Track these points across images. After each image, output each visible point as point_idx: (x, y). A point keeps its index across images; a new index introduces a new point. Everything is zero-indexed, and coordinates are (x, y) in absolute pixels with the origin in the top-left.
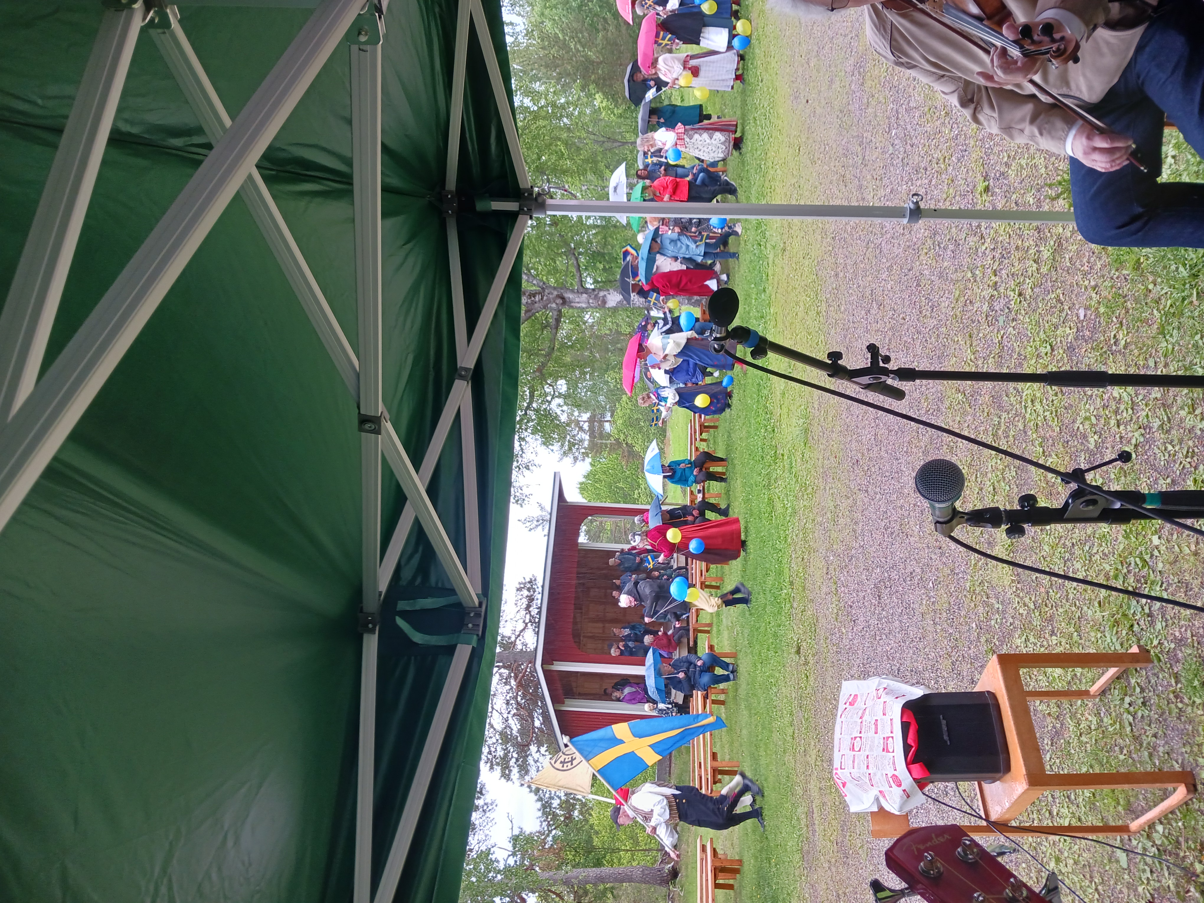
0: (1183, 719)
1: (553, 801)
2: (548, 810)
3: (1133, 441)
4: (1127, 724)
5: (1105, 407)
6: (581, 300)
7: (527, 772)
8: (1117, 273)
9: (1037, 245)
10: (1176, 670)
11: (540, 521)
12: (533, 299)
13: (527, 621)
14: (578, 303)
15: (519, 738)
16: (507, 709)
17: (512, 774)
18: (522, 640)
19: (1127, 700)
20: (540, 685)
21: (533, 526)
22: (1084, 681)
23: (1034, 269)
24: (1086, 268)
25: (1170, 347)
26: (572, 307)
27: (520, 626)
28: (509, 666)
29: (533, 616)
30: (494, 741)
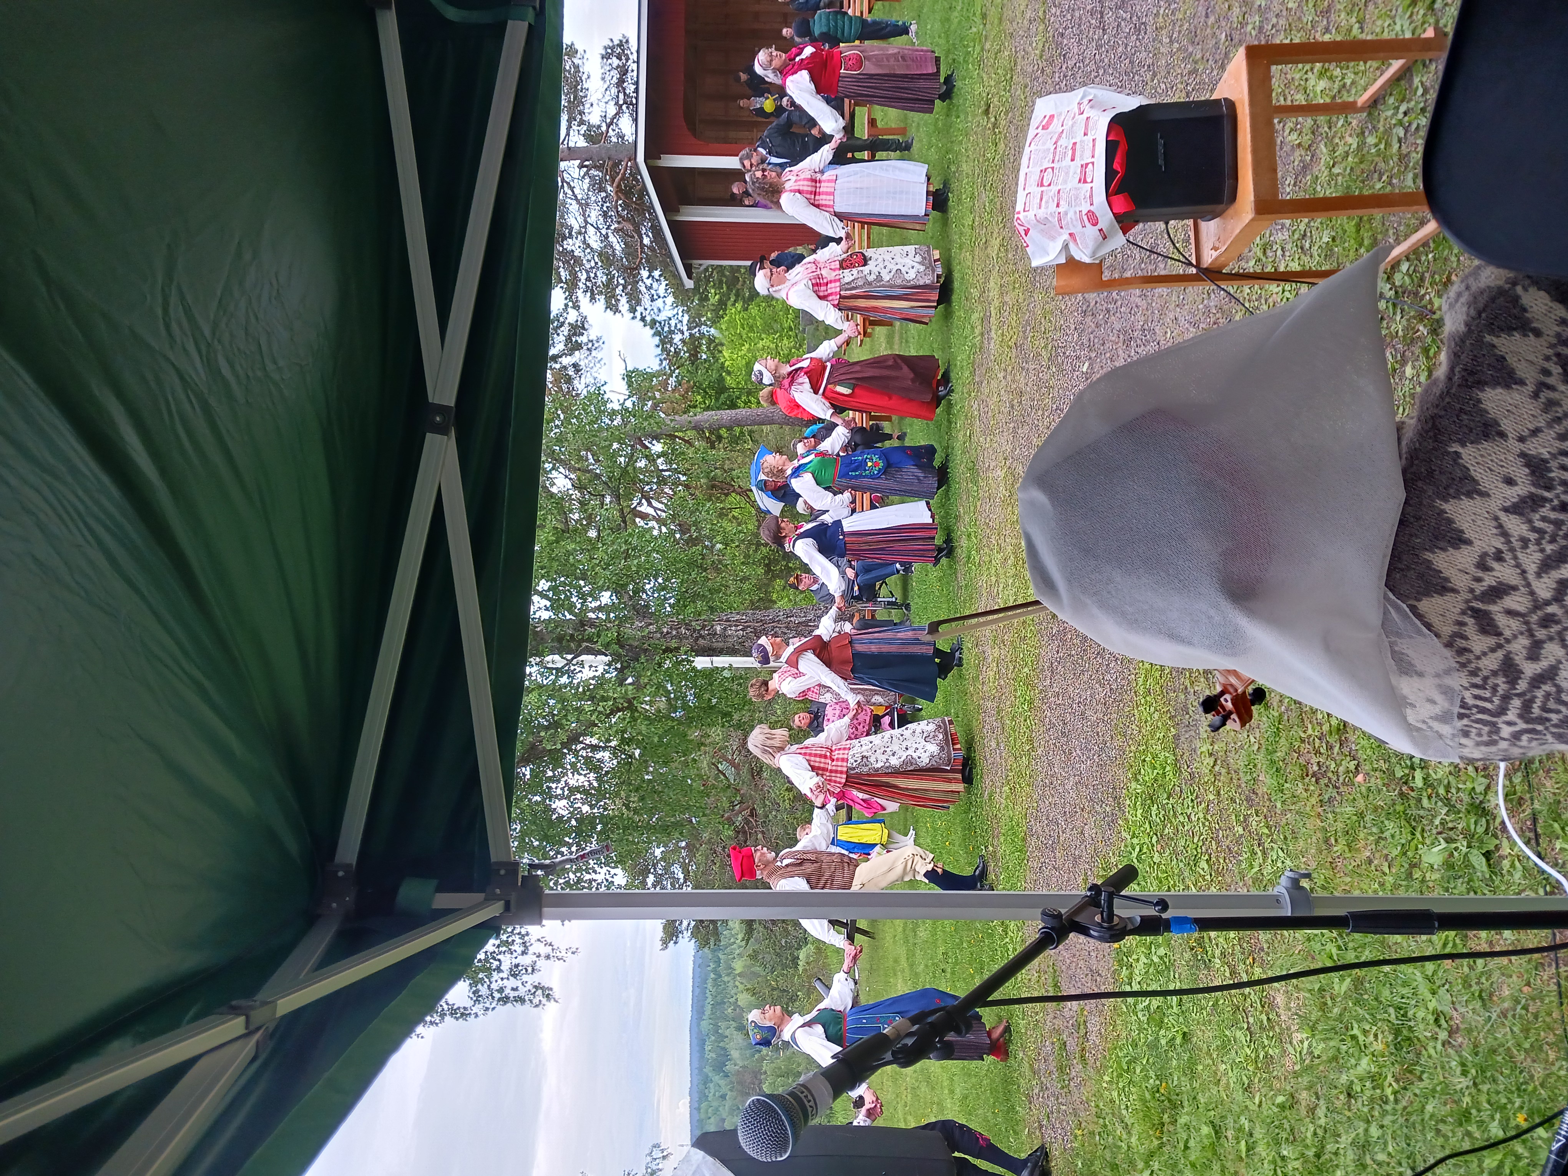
2: (668, 345)
4: (1395, 142)
7: (639, 302)
13: (621, 102)
15: (624, 260)
16: (605, 223)
17: (620, 305)
18: (617, 130)
20: (646, 189)
27: (612, 110)
28: (602, 165)
29: (628, 96)
30: (593, 264)
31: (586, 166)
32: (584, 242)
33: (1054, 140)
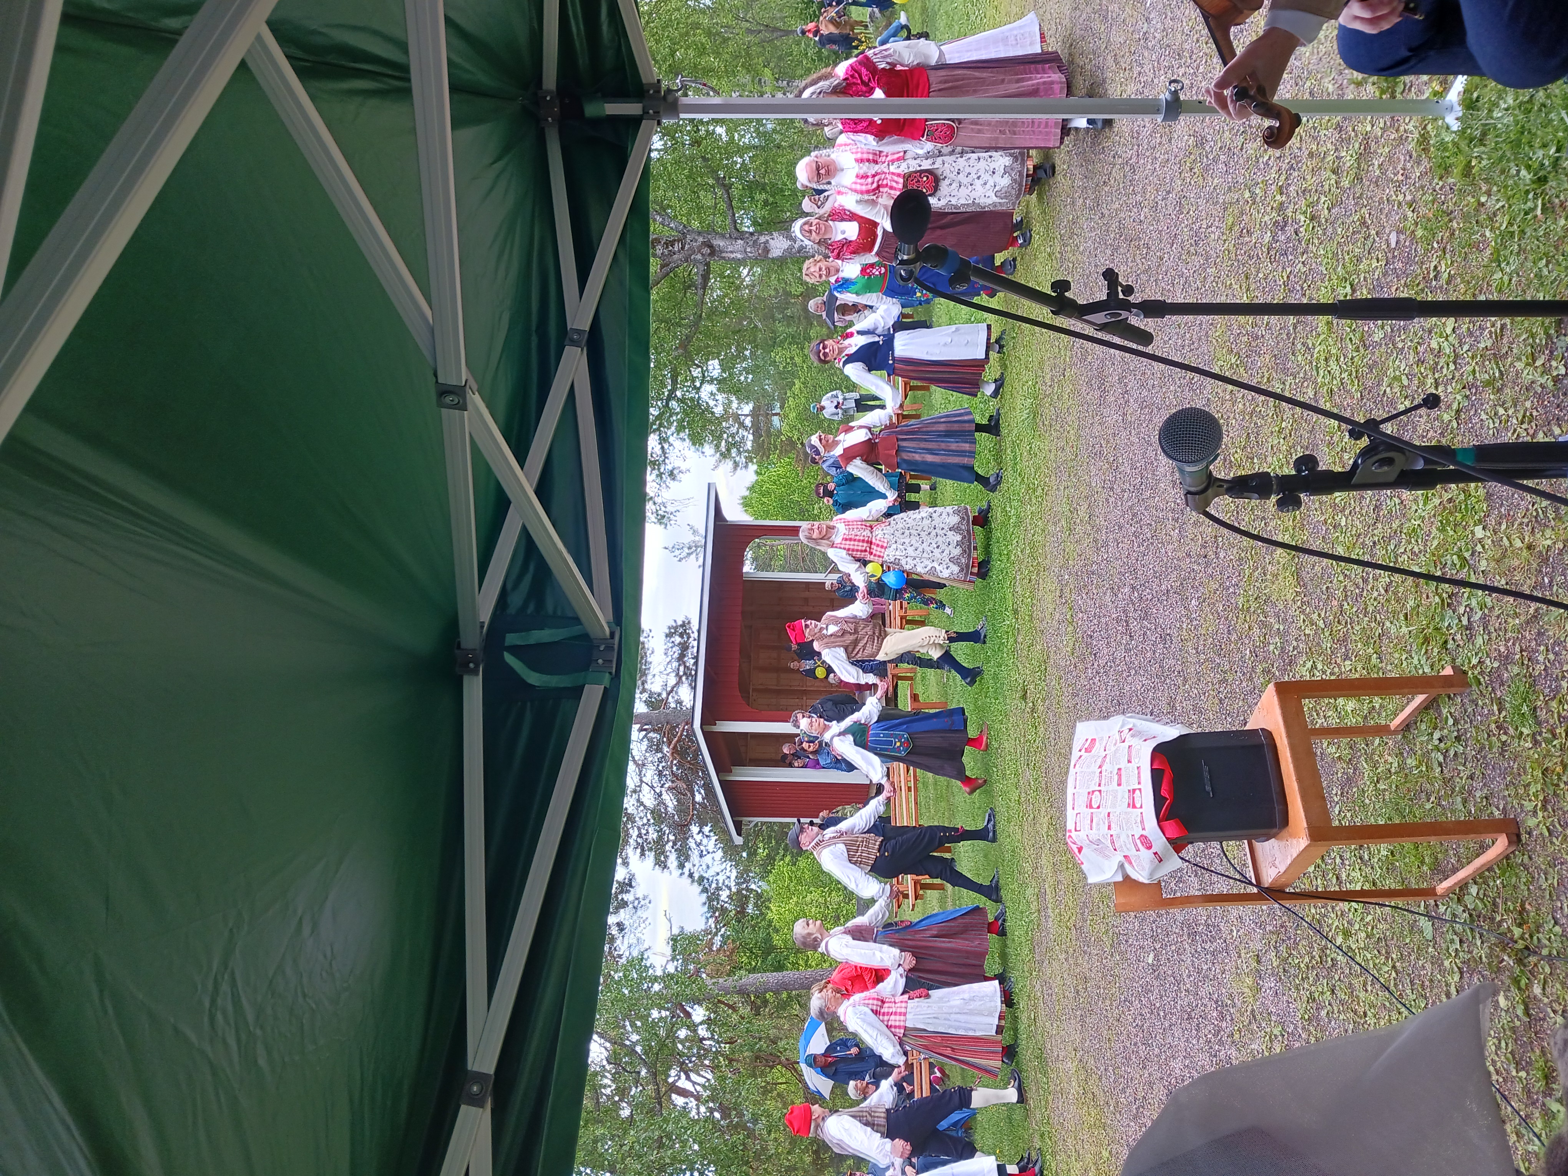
0: (1507, 755)
1: (721, 893)
2: (715, 903)
3: (1455, 406)
4: (1435, 765)
5: (1421, 362)
6: (735, 249)
7: (687, 858)
8: (1441, 183)
9: (1337, 149)
10: (1499, 694)
11: (692, 548)
12: (671, 248)
13: (681, 673)
14: (731, 252)
15: (676, 817)
16: (660, 781)
17: (669, 861)
18: (676, 697)
19: (1437, 735)
20: (700, 751)
21: (684, 554)
22: (1384, 714)
23: (1333, 182)
24: (1400, 178)
25: (1506, 278)
26: (724, 258)
27: (672, 681)
28: (660, 729)
29: (688, 668)
30: (645, 821)
31: (645, 730)
32: (638, 800)
33: (1098, 764)
